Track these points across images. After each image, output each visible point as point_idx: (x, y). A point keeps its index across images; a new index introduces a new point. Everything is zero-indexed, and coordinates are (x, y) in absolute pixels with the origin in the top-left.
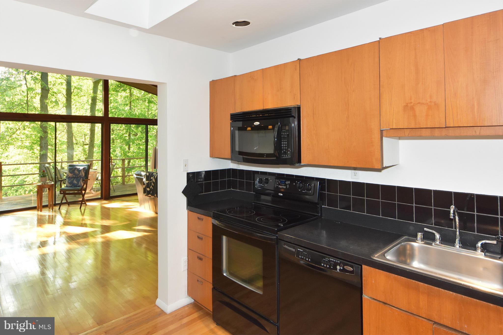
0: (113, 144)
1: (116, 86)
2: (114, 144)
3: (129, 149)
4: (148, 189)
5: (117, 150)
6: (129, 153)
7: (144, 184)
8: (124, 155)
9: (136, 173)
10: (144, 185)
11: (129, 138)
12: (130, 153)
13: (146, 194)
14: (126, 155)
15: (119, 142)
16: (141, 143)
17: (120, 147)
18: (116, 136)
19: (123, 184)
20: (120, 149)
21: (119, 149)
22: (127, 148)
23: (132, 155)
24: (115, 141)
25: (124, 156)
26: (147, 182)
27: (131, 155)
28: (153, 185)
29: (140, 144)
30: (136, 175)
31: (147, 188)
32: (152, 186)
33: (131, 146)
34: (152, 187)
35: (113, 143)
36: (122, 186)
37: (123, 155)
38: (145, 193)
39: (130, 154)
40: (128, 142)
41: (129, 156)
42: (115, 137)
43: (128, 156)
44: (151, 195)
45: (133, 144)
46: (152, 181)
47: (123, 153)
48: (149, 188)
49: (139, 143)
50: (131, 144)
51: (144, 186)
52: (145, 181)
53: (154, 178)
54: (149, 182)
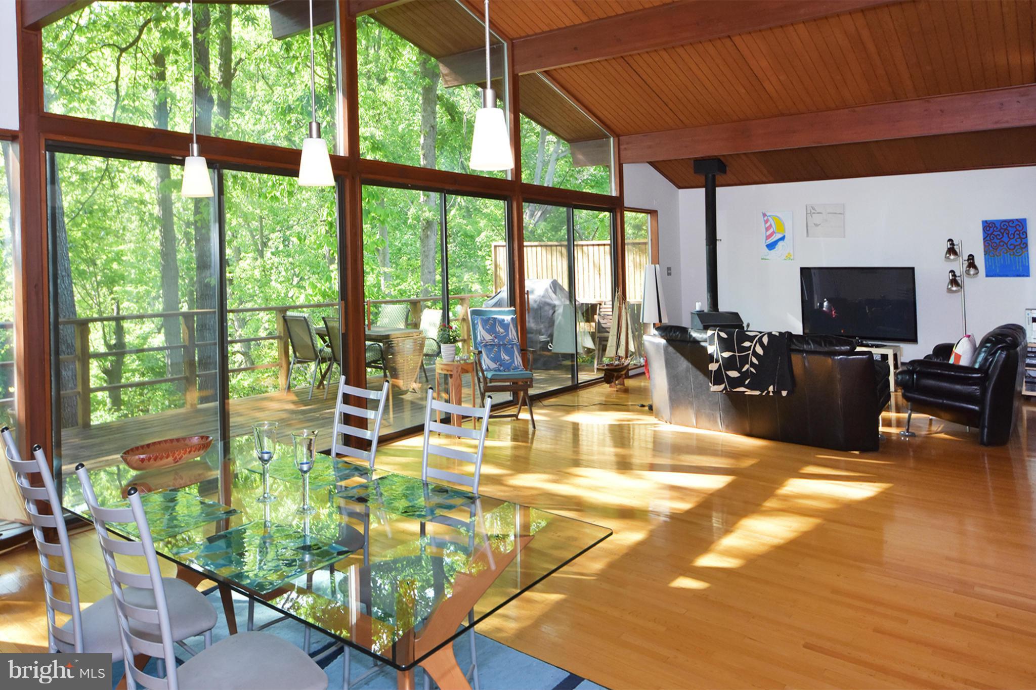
4: (734, 374)
7: (712, 359)
10: (711, 362)
13: (722, 386)
26: (727, 354)
31: (727, 369)
34: (751, 366)
38: (720, 384)
46: (750, 352)
48: (739, 370)
51: (714, 367)
52: (717, 353)
53: (758, 344)
54: (737, 354)
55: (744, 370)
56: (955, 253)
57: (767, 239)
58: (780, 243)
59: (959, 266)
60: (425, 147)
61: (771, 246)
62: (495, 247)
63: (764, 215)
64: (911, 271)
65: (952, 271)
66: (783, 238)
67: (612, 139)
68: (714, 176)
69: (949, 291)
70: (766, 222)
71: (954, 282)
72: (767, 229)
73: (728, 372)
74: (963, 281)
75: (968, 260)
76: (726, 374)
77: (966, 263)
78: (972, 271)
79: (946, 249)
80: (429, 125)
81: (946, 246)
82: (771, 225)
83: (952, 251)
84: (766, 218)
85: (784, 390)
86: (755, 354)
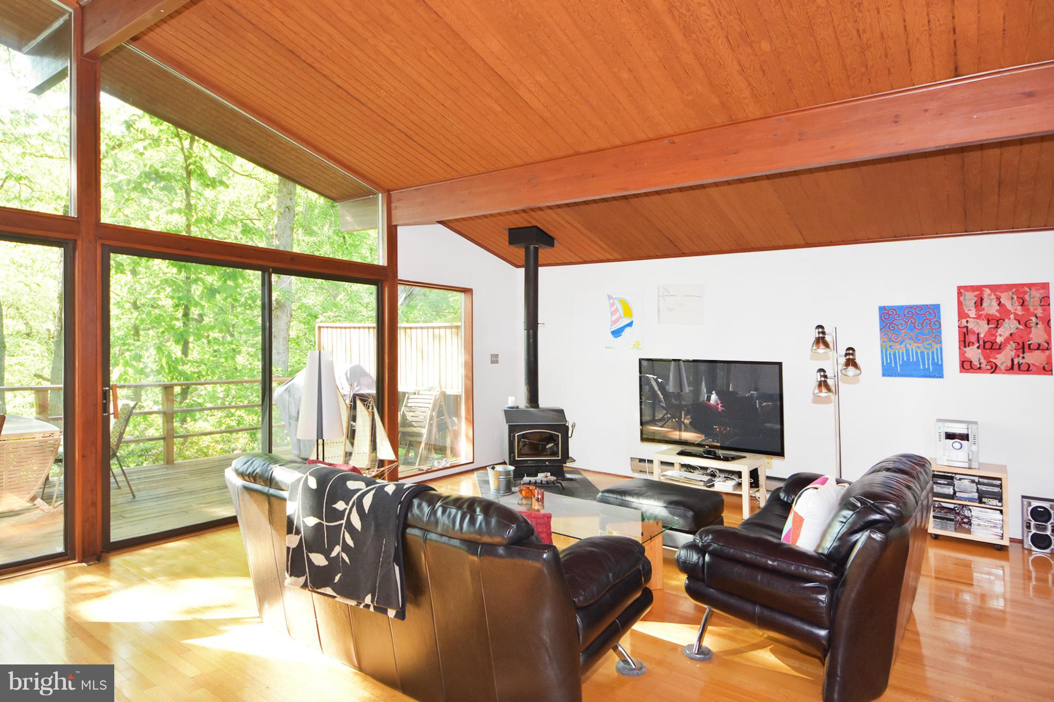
0: (136, 338)
1: (140, 177)
2: (138, 340)
3: (185, 352)
4: (319, 560)
5: (147, 354)
6: (184, 363)
7: (291, 527)
8: (169, 368)
9: (241, 470)
10: (289, 532)
11: (184, 323)
12: (187, 364)
13: (302, 580)
14: (175, 369)
15: (153, 336)
16: (221, 339)
17: (156, 346)
18: (144, 316)
19: (168, 464)
20: (158, 353)
21: (153, 351)
22: (177, 351)
23: (196, 371)
24: (141, 332)
25: (170, 372)
26: (312, 521)
27: (191, 372)
28: (350, 542)
29: (219, 340)
30: (242, 475)
31: (311, 550)
32: (346, 548)
33: (191, 345)
34: (343, 550)
35: (136, 336)
36: (164, 471)
37: (167, 370)
38: (298, 576)
39: (188, 369)
40: (184, 334)
41: (184, 372)
42: (139, 317)
43: (182, 373)
44: (334, 590)
45: (200, 339)
46: (344, 522)
47: (167, 363)
48: (326, 554)
49: (215, 339)
50: (191, 339)
51: (293, 541)
52: (299, 518)
53: (354, 509)
54: (325, 523)
55: (334, 554)
56: (826, 345)
57: (612, 325)
58: (627, 329)
59: (833, 362)
60: (278, 227)
61: (617, 333)
62: (320, 328)
63: (610, 297)
64: (778, 366)
65: (821, 370)
66: (630, 324)
67: (380, 195)
68: (536, 250)
69: (817, 400)
70: (612, 305)
71: (823, 384)
72: (613, 313)
73: (310, 554)
74: (837, 386)
75: (846, 355)
76: (308, 556)
77: (843, 360)
78: (851, 370)
79: (813, 339)
80: (283, 206)
81: (815, 334)
82: (617, 309)
83: (821, 341)
84: (611, 301)
85: (392, 608)
86: (350, 526)
